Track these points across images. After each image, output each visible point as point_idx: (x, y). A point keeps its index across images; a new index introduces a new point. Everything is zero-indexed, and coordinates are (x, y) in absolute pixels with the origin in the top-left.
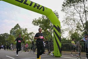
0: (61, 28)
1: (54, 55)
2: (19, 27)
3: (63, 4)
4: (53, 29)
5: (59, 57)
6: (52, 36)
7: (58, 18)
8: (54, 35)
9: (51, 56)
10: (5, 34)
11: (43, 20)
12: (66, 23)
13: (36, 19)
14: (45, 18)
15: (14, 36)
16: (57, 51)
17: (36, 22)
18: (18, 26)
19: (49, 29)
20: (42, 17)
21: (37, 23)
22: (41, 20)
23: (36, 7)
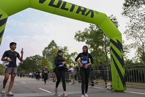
0: (123, 44)
1: (112, 89)
2: (56, 45)
3: (125, 2)
4: (109, 46)
5: (122, 91)
6: (107, 58)
7: (117, 27)
8: (112, 56)
9: (108, 89)
10: (36, 56)
11: (91, 32)
12: (131, 34)
13: (79, 31)
14: (95, 28)
15: (48, 59)
16: (118, 82)
17: (80, 37)
18: (53, 43)
19: (103, 46)
20: (90, 27)
21: (83, 37)
22: (89, 33)
23: (81, 12)
